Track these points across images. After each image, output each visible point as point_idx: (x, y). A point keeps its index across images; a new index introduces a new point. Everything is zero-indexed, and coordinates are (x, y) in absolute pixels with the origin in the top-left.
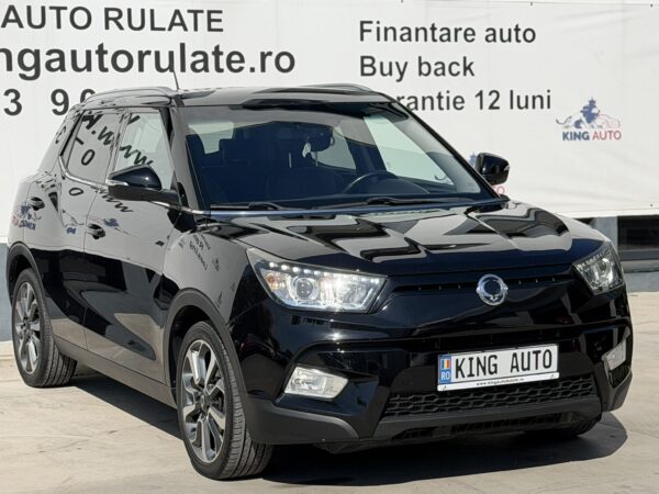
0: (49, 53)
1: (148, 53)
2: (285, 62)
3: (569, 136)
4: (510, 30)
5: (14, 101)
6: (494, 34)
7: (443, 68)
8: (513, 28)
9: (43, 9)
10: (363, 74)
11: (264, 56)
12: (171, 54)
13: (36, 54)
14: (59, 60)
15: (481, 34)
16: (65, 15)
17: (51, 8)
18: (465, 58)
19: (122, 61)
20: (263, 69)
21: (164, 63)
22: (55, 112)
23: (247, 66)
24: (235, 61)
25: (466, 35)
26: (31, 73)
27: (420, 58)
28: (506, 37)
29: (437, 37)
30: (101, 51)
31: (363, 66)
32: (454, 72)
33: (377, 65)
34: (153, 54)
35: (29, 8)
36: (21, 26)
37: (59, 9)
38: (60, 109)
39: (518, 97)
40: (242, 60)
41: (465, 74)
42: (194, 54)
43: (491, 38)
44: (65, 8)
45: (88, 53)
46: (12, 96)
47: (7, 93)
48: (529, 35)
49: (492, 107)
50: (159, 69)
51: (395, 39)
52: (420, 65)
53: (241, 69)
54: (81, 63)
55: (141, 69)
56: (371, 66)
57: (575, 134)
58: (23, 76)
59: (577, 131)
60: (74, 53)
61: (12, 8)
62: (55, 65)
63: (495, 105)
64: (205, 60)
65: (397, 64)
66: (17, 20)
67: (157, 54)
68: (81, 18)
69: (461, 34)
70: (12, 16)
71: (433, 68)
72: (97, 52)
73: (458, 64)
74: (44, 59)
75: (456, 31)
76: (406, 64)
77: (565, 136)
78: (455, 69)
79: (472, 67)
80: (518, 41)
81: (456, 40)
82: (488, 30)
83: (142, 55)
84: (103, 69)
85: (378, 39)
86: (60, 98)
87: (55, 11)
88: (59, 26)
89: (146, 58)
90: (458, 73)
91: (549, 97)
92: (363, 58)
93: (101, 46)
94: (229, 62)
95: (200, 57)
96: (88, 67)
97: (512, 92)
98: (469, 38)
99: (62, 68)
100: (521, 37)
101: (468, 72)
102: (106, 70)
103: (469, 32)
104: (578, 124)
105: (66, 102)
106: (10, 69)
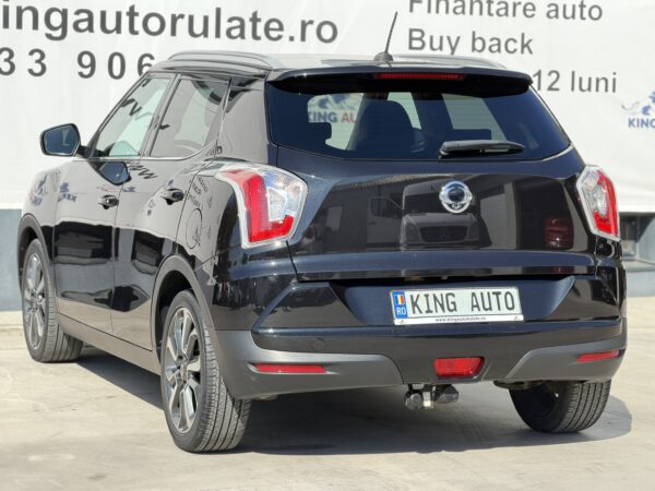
0: (78, 13)
1: (182, 16)
2: (327, 32)
3: (635, 123)
4: (574, 7)
5: (39, 61)
6: (557, 10)
7: (499, 44)
8: (578, 3)
10: (411, 48)
11: (304, 25)
12: (206, 19)
13: (64, 13)
14: (88, 21)
15: (542, 9)
18: (523, 35)
19: (154, 24)
20: (303, 39)
21: (198, 28)
22: (81, 74)
23: (286, 34)
24: (274, 29)
25: (525, 10)
26: (58, 33)
27: (474, 33)
28: (569, 13)
29: (493, 11)
30: (132, 13)
31: (411, 39)
32: (511, 49)
33: (426, 39)
34: (186, 18)
38: (87, 71)
39: (581, 79)
40: (281, 28)
41: (522, 52)
42: (230, 20)
43: (553, 14)
45: (119, 15)
46: (37, 56)
47: (32, 53)
48: (595, 13)
49: (550, 88)
50: (192, 33)
51: (447, 12)
52: (474, 40)
53: (279, 37)
54: (111, 24)
55: (173, 33)
56: (420, 39)
57: (642, 121)
58: (49, 36)
59: (645, 118)
60: (103, 14)
62: (83, 25)
63: (554, 87)
64: (242, 27)
65: (449, 38)
67: (191, 18)
69: (520, 9)
71: (488, 44)
72: (128, 14)
73: (515, 41)
74: (72, 19)
75: (515, 5)
76: (458, 38)
77: (631, 123)
78: (511, 46)
79: (530, 45)
80: (582, 18)
81: (514, 15)
82: (549, 6)
83: (174, 19)
84: (133, 31)
85: (429, 11)
86: (86, 60)
89: (179, 21)
90: (515, 50)
91: (614, 80)
92: (411, 31)
93: (132, 8)
94: (267, 29)
95: (236, 23)
96: (118, 29)
97: (573, 73)
98: (529, 13)
99: (90, 28)
100: (586, 14)
101: (526, 50)
102: (136, 33)
103: (529, 7)
104: (646, 110)
105: (93, 65)
106: (35, 26)
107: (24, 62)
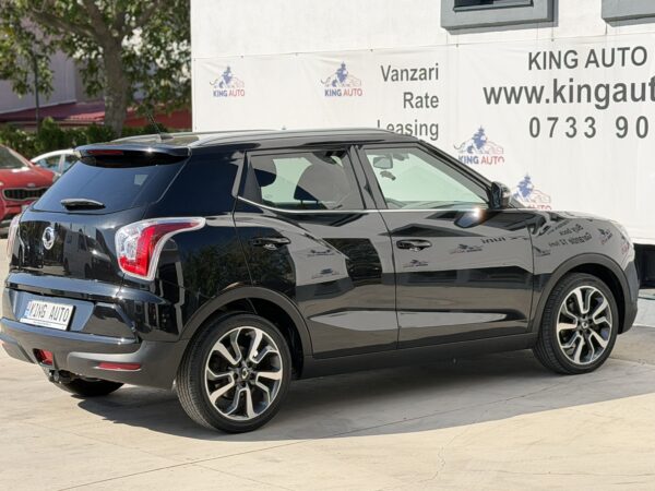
0: (616, 87)
5: (591, 126)
9: (613, 50)
13: (607, 87)
14: (623, 92)
16: (628, 54)
17: (619, 49)
22: (618, 134)
26: (603, 104)
35: (604, 50)
36: (598, 66)
37: (624, 50)
38: (622, 133)
44: (628, 49)
45: (644, 85)
46: (590, 122)
47: (586, 120)
54: (638, 94)
58: (598, 107)
60: (633, 85)
61: (592, 52)
62: (620, 96)
66: (596, 61)
68: (639, 56)
70: (592, 59)
72: (649, 84)
74: (612, 91)
86: (622, 124)
87: (621, 52)
88: (623, 64)
93: (653, 79)
96: (643, 97)
99: (624, 99)
105: (626, 127)
106: (589, 100)
107: (583, 127)
